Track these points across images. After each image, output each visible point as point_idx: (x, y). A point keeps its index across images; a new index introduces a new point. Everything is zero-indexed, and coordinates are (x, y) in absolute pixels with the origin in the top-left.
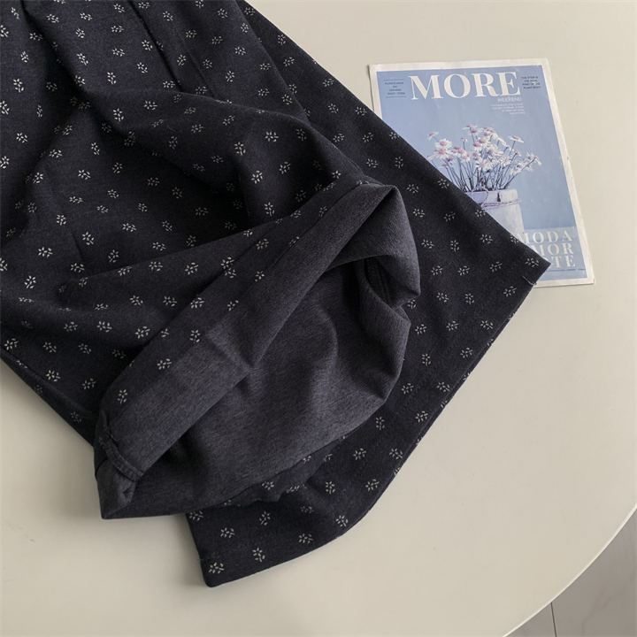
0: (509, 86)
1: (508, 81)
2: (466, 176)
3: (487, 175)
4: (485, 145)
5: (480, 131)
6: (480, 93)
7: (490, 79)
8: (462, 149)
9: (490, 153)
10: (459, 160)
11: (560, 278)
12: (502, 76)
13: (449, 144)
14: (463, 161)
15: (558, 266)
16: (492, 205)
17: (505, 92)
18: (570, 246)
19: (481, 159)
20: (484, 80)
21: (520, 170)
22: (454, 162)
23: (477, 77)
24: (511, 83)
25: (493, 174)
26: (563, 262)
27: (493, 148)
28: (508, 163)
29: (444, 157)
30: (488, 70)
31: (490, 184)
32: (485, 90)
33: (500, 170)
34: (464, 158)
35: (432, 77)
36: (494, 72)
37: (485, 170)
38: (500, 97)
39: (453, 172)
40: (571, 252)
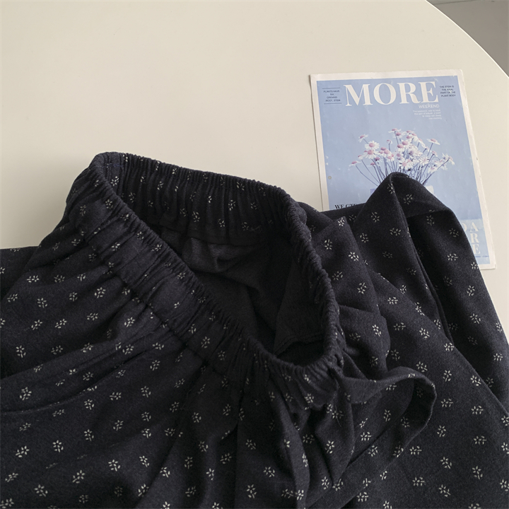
0: (429, 94)
1: (428, 90)
3: (408, 173)
4: (407, 147)
5: (403, 134)
6: (404, 101)
7: (413, 87)
8: (387, 150)
9: (411, 153)
10: (385, 160)
12: (423, 85)
13: (377, 146)
14: (388, 161)
17: (426, 99)
18: (476, 235)
19: (403, 159)
20: (408, 89)
21: (436, 169)
22: (381, 161)
23: (402, 86)
24: (431, 92)
25: (413, 172)
27: (414, 149)
28: (427, 163)
29: (372, 157)
30: (411, 80)
32: (408, 97)
33: (419, 169)
34: (390, 158)
35: (364, 85)
36: (417, 81)
37: (406, 169)
38: (421, 104)
39: (380, 170)
40: (477, 241)
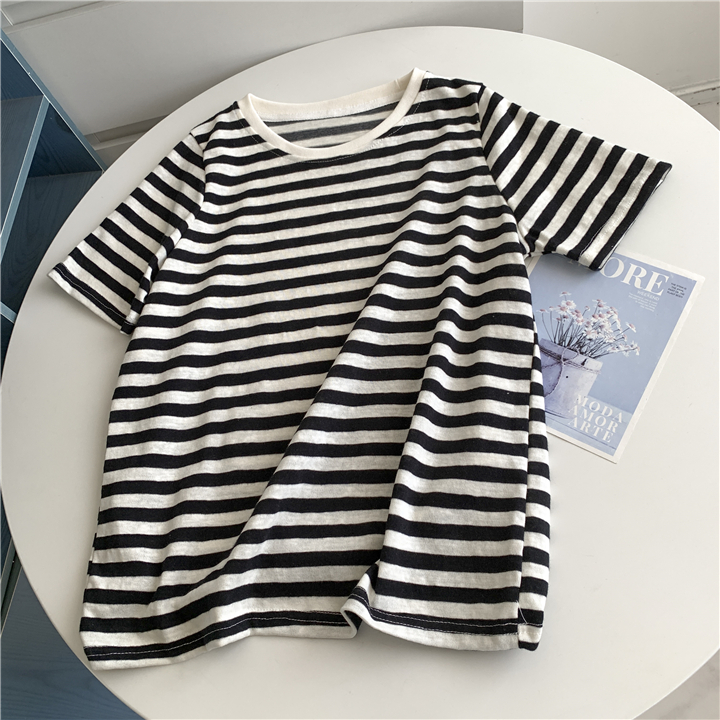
0: (655, 285)
1: (658, 281)
2: (569, 335)
3: (587, 342)
4: (601, 320)
5: (605, 308)
6: (627, 280)
7: (643, 273)
8: (581, 314)
9: (601, 327)
10: (573, 320)
11: (590, 444)
12: (655, 275)
13: (573, 306)
14: (575, 323)
15: (595, 435)
16: (576, 365)
17: (649, 288)
18: (616, 425)
19: (590, 328)
20: (637, 272)
21: (617, 350)
22: (568, 321)
23: (633, 267)
24: (659, 284)
25: (592, 343)
26: (601, 434)
27: (607, 325)
28: (611, 341)
29: (562, 313)
30: (645, 266)
31: (584, 350)
32: (633, 280)
33: (600, 343)
34: (578, 322)
36: (650, 269)
37: (588, 337)
38: (641, 290)
39: (562, 328)
40: (614, 430)
